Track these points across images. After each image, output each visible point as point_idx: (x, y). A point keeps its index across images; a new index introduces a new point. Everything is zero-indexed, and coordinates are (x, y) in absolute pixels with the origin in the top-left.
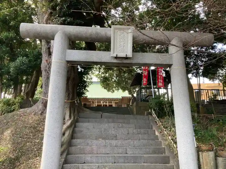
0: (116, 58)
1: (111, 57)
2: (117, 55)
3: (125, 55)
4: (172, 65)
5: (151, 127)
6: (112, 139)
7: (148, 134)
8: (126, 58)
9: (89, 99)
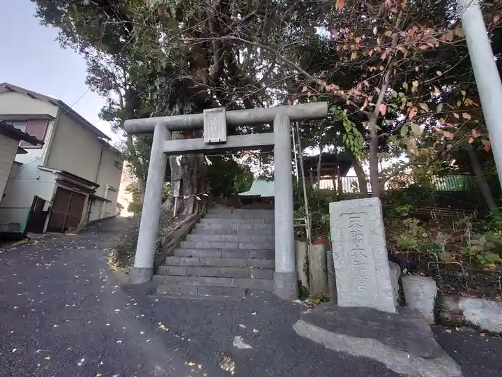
0: (210, 143)
1: (205, 143)
2: (210, 140)
4: (274, 145)
9: (263, 198)
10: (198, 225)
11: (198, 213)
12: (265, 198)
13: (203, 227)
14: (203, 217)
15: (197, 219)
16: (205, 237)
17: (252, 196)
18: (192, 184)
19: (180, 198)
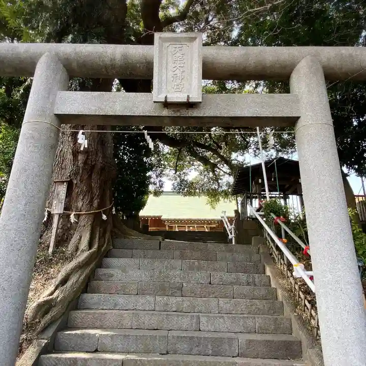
0: (166, 104)
1: (155, 102)
2: (166, 97)
3: (186, 95)
4: (298, 118)
5: (261, 269)
6: (172, 295)
7: (255, 285)
8: (190, 105)
10: (102, 271)
11: (99, 247)
12: (168, 220)
13: (112, 276)
14: (107, 256)
15: (98, 261)
16: (121, 300)
17: (148, 217)
18: (90, 189)
19: (65, 217)
